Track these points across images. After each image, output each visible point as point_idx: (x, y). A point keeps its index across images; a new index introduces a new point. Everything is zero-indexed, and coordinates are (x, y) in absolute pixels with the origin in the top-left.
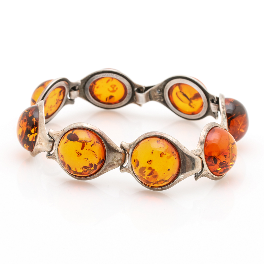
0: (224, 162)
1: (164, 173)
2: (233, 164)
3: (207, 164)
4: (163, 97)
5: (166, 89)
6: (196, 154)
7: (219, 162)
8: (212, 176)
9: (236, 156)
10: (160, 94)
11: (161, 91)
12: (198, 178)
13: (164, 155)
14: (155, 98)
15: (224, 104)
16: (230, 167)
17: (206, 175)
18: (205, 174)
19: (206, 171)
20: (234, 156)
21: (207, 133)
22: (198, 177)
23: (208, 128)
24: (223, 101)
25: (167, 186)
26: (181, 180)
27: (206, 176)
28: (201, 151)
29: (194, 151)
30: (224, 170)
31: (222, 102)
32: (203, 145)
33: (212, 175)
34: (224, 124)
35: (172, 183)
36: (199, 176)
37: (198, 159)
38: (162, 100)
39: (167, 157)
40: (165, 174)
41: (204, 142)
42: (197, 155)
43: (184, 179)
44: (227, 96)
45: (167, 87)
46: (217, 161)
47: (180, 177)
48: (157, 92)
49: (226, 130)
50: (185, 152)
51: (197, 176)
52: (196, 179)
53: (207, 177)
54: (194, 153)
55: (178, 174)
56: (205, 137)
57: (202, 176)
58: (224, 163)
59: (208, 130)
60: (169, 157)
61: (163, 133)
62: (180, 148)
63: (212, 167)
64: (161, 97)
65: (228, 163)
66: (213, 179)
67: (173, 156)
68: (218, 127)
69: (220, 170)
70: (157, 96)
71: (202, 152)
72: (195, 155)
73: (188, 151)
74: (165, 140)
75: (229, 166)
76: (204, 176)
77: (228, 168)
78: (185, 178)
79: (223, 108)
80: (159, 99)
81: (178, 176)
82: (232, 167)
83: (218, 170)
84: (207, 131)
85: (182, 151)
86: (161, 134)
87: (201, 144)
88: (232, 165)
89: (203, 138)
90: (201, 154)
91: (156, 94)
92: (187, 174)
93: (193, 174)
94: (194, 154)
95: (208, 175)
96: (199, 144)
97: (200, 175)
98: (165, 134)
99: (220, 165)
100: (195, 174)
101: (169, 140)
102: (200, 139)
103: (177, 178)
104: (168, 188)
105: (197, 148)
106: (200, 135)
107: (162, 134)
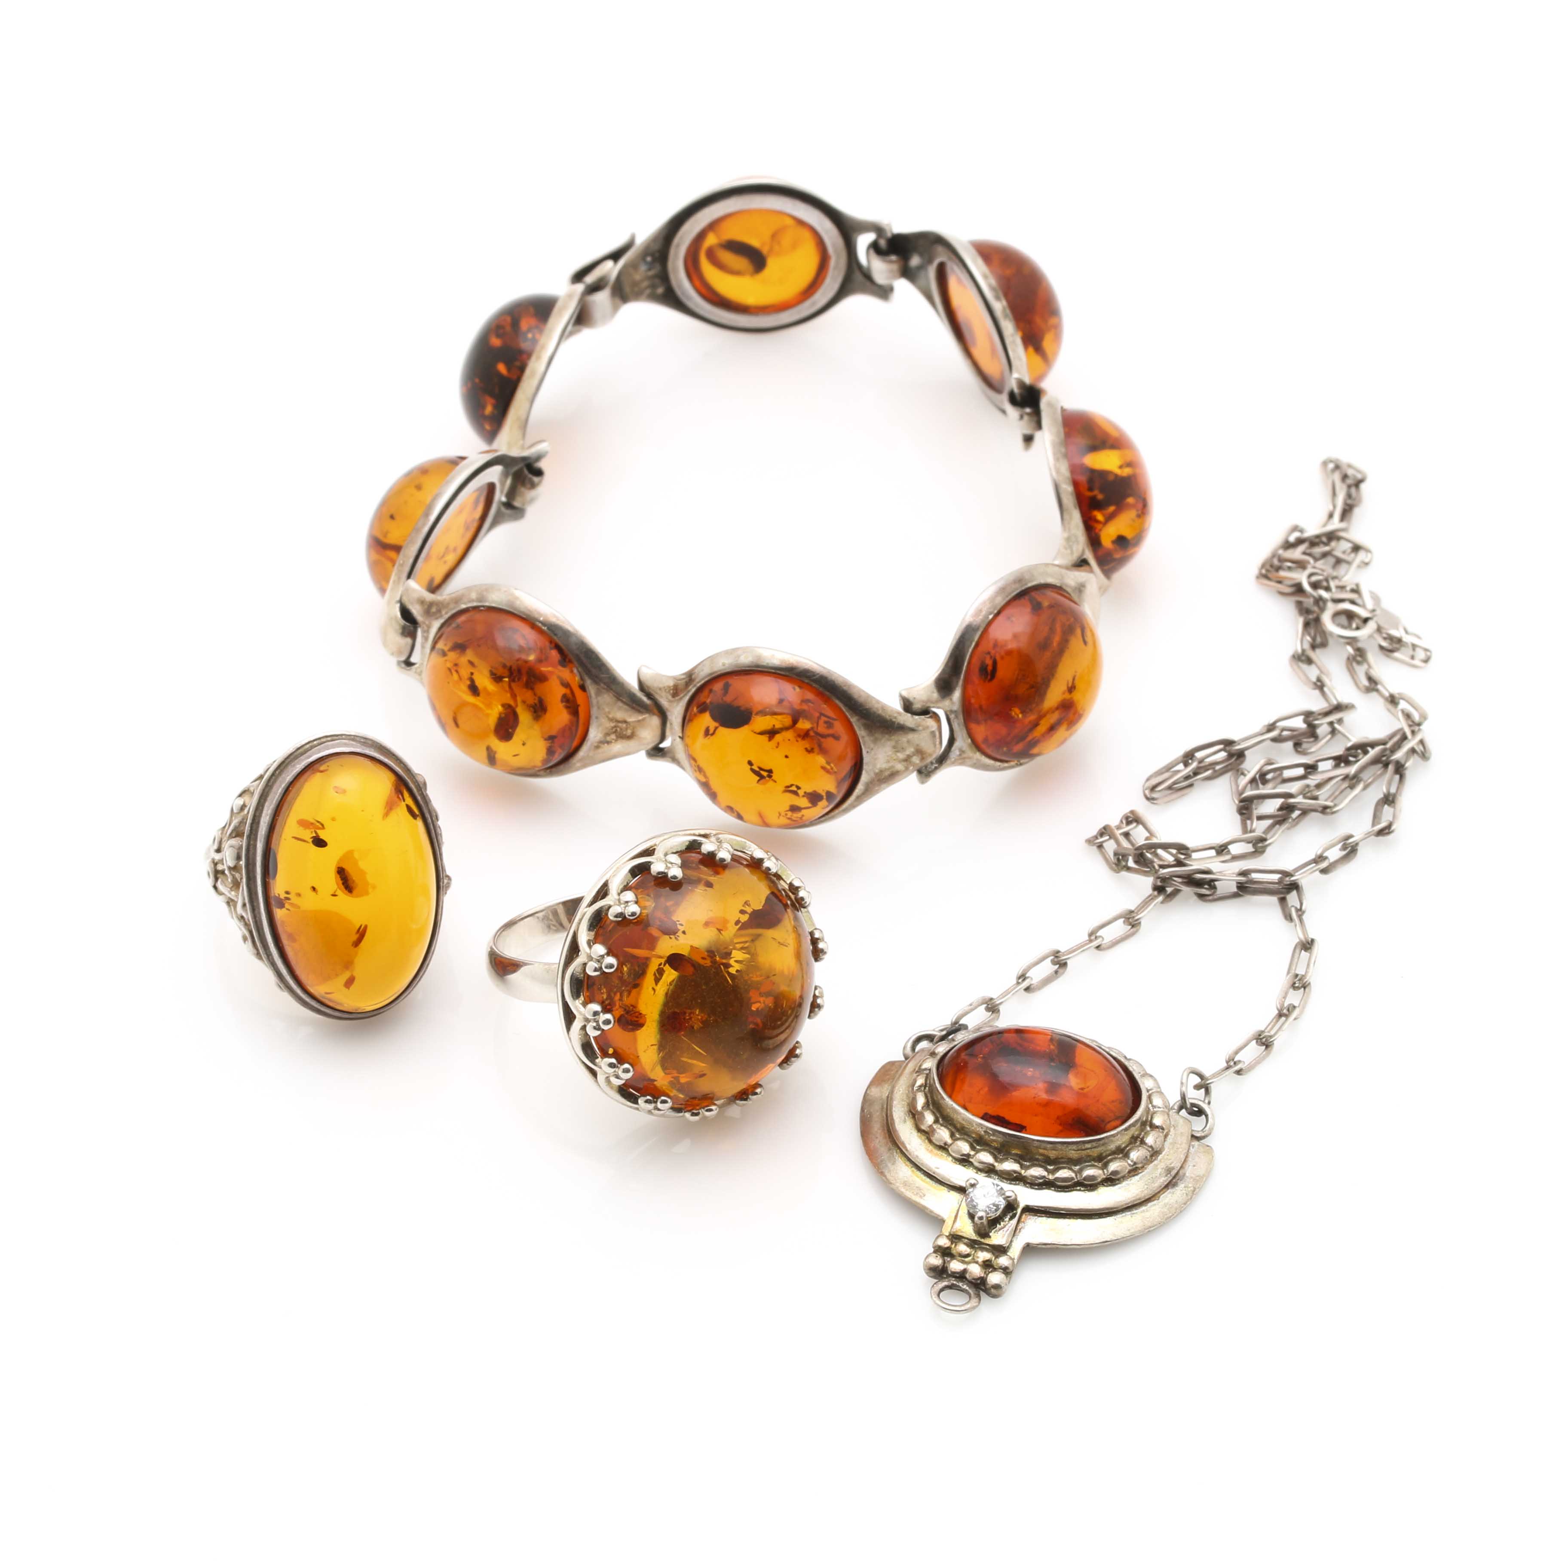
4: (664, 277)
5: (678, 246)
10: (651, 273)
11: (654, 260)
14: (636, 289)
38: (660, 290)
45: (681, 238)
48: (643, 268)
64: (657, 281)
70: (642, 281)
80: (648, 291)
91: (638, 277)
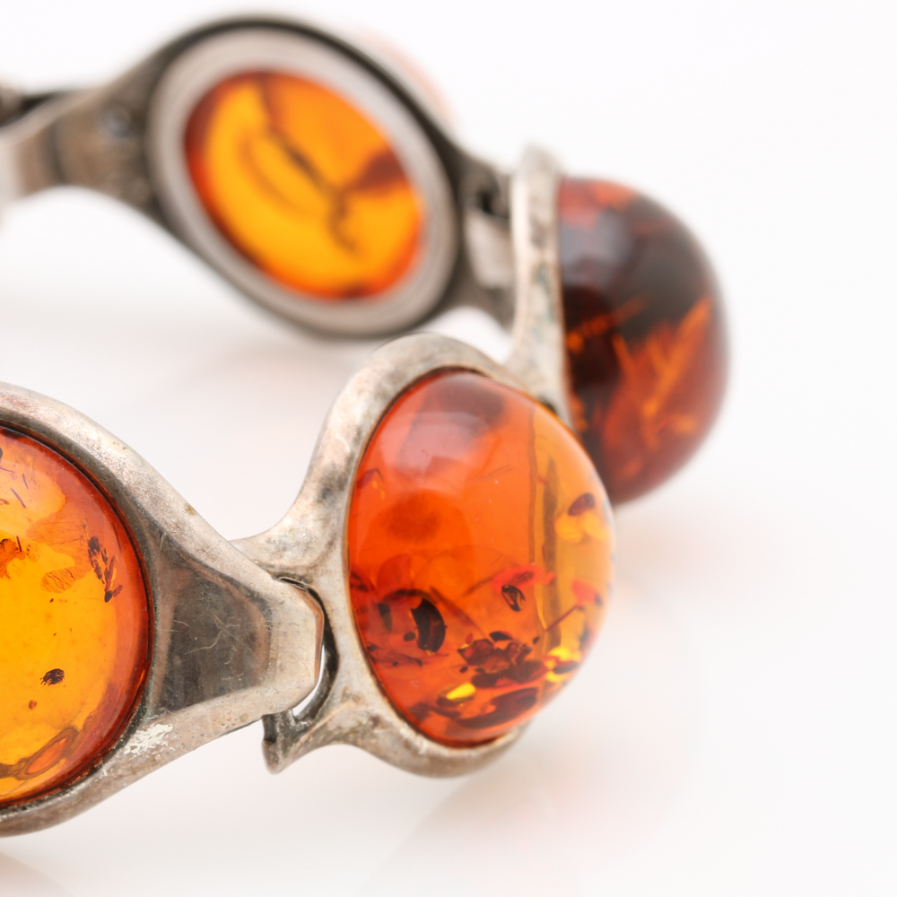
0: (498, 636)
1: (32, 705)
2: (576, 657)
3: (369, 652)
6: (277, 570)
7: (454, 639)
8: (407, 745)
9: (598, 600)
12: (285, 750)
13: (16, 561)
15: (546, 215)
16: (551, 677)
17: (353, 731)
18: (348, 724)
19: (357, 699)
20: (589, 597)
21: (378, 409)
22: (293, 749)
23: (393, 377)
24: (546, 190)
25: (41, 802)
26: (153, 761)
27: (355, 743)
28: (320, 549)
29: (269, 541)
30: (498, 701)
31: (534, 200)
32: (343, 500)
33: (400, 737)
34: (532, 364)
35: (83, 785)
36: (293, 736)
37: (288, 603)
39: (45, 582)
40: (37, 709)
41: (351, 479)
42: (283, 576)
43: (179, 753)
44: (583, 163)
46: (442, 630)
47: (148, 737)
49: (550, 407)
50: (190, 547)
51: (280, 739)
52: (272, 760)
53: (363, 747)
54: (265, 558)
55: (130, 713)
56: (356, 440)
57: (325, 742)
58: (502, 645)
59: (392, 390)
60: (58, 581)
61: (30, 392)
62: (151, 512)
63: (407, 673)
65: (526, 651)
66: (416, 770)
67: (92, 574)
68: (474, 371)
69: (470, 699)
71: (324, 557)
72: (268, 577)
73: (214, 540)
74: (41, 449)
75: (546, 670)
76: (343, 738)
77: (534, 690)
78: (186, 747)
79: (538, 240)
81: (132, 731)
82: (564, 683)
83: (452, 696)
84: (380, 393)
85: (168, 539)
86: (11, 399)
87: (327, 492)
88: (563, 667)
89: (340, 450)
90: (320, 569)
92: (201, 720)
93: (245, 723)
94: (261, 565)
95: (374, 736)
96: (313, 492)
97: (306, 729)
98: (44, 398)
99: (471, 661)
100: (269, 720)
101: (70, 445)
102: (316, 458)
103: (120, 746)
104: (53, 818)
105: (288, 522)
106: (324, 428)
107: (23, 397)
